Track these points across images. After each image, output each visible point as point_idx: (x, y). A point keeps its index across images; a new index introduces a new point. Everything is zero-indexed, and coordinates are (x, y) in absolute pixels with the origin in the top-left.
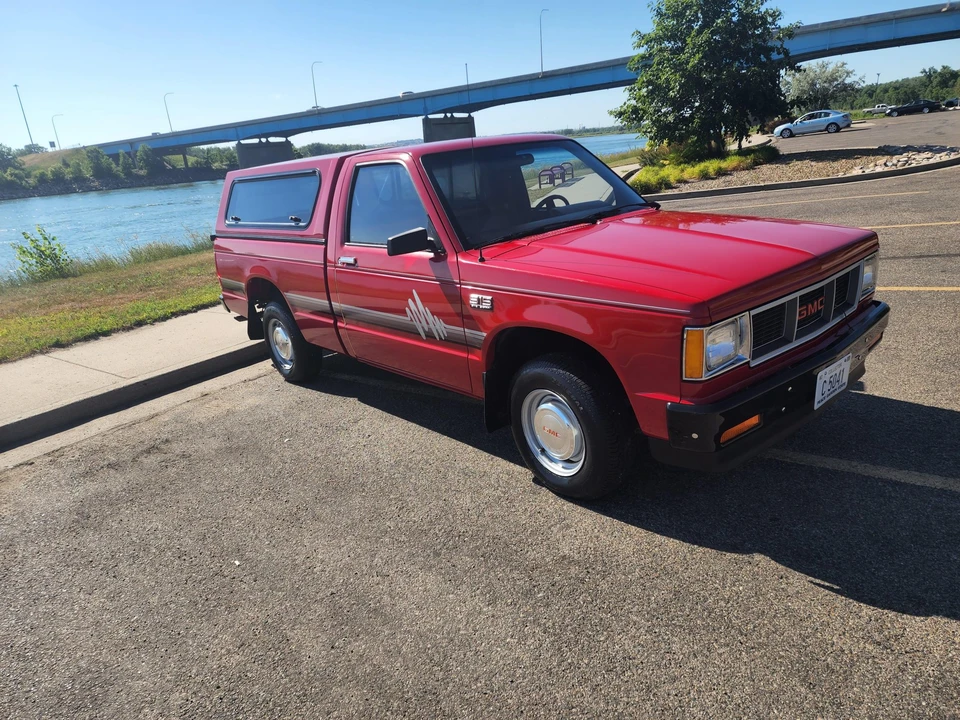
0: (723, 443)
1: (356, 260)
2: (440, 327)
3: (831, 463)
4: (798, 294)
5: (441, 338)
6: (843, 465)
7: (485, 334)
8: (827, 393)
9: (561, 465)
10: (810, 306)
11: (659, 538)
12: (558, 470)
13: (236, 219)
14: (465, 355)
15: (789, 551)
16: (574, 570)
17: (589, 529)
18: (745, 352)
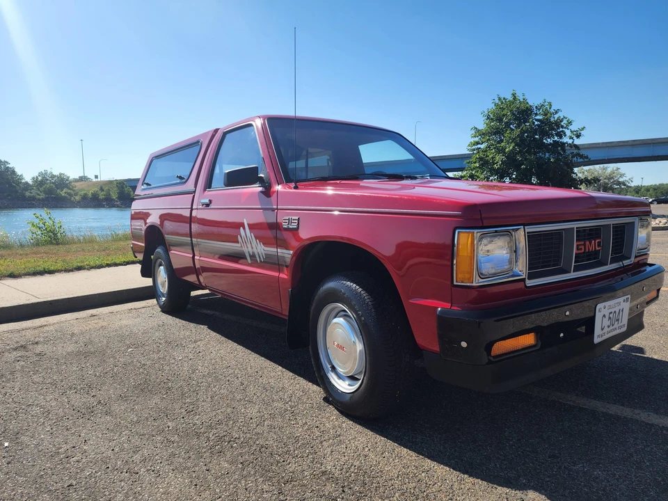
0: (495, 357)
1: (210, 201)
2: (260, 249)
3: (615, 409)
4: (575, 225)
5: (261, 261)
6: (627, 412)
7: (291, 252)
8: (606, 330)
9: (347, 382)
10: (588, 243)
11: (428, 463)
12: (344, 386)
13: (148, 184)
14: (276, 274)
15: (568, 491)
16: (329, 488)
17: (360, 447)
18: (521, 268)
